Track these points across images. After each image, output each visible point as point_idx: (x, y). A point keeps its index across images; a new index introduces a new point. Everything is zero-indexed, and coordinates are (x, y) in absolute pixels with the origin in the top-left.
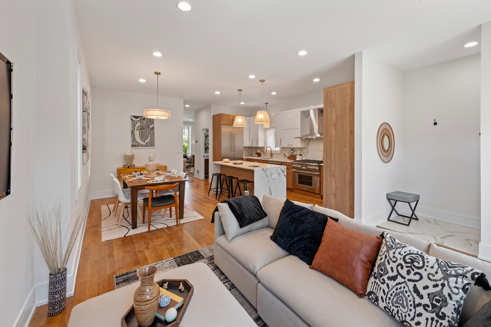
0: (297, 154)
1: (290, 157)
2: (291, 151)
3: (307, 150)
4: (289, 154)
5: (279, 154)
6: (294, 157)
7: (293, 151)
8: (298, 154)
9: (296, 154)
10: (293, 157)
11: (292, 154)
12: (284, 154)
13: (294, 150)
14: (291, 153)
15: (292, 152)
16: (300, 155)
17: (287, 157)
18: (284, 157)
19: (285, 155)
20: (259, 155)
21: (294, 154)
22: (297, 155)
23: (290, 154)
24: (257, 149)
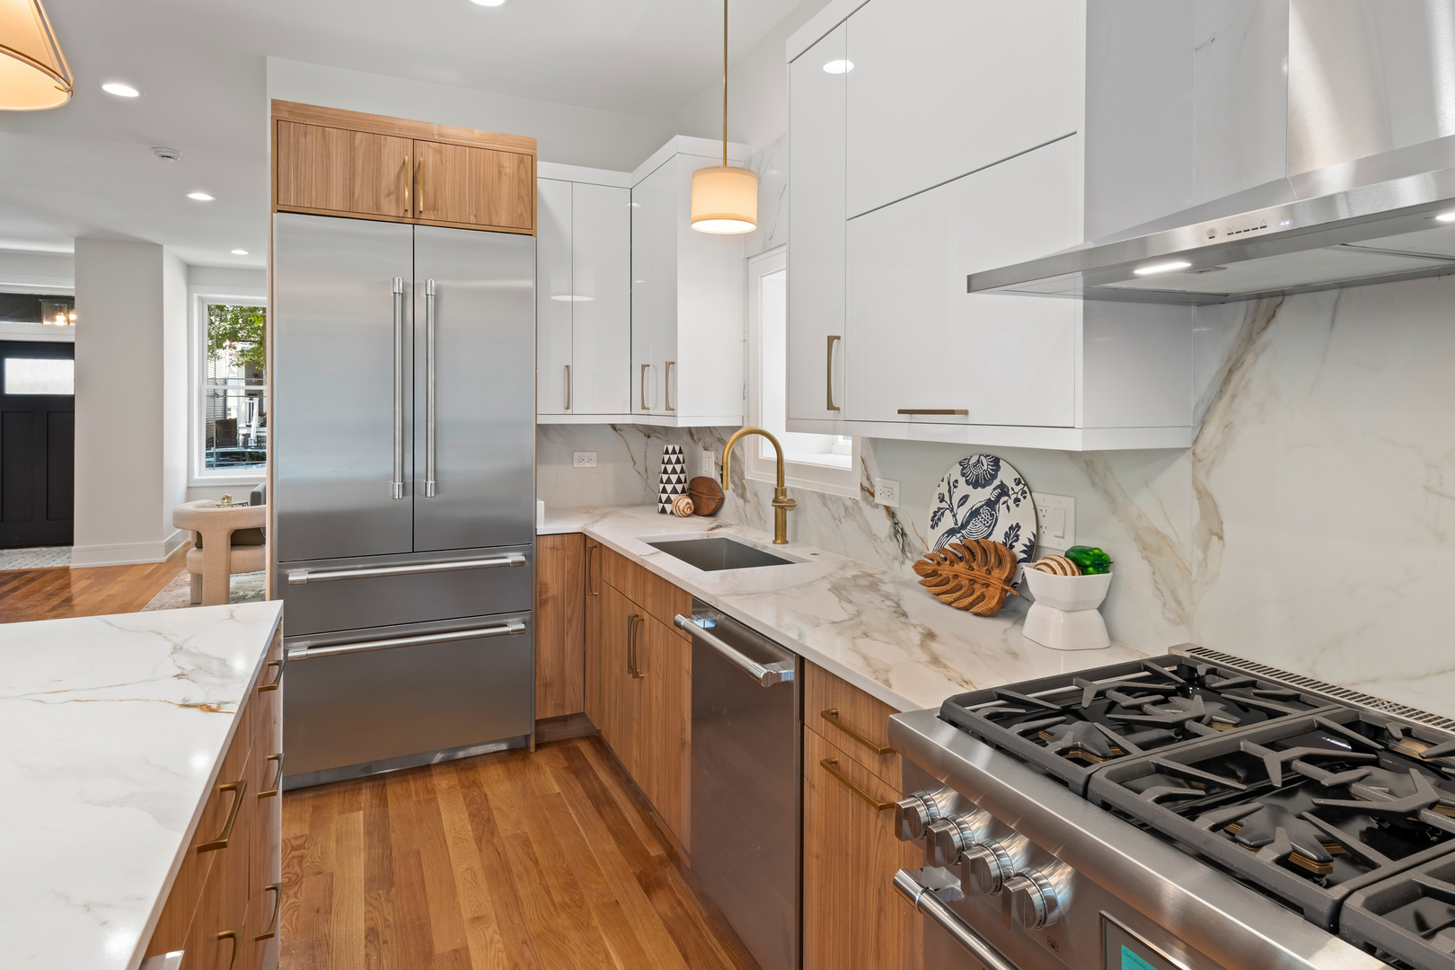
0: (1047, 541)
1: (946, 570)
2: (963, 489)
3: (1202, 494)
4: (936, 519)
5: (850, 510)
6: (999, 575)
7: (986, 493)
8: (1056, 543)
9: (1025, 535)
10: (979, 572)
11: (976, 530)
12: (891, 513)
13: (1006, 476)
14: (962, 513)
15: (980, 496)
16: (1088, 562)
17: (918, 567)
18: (893, 547)
19: (899, 532)
20: (704, 497)
21: (998, 536)
22: (1032, 551)
23: (947, 522)
24: (700, 448)
